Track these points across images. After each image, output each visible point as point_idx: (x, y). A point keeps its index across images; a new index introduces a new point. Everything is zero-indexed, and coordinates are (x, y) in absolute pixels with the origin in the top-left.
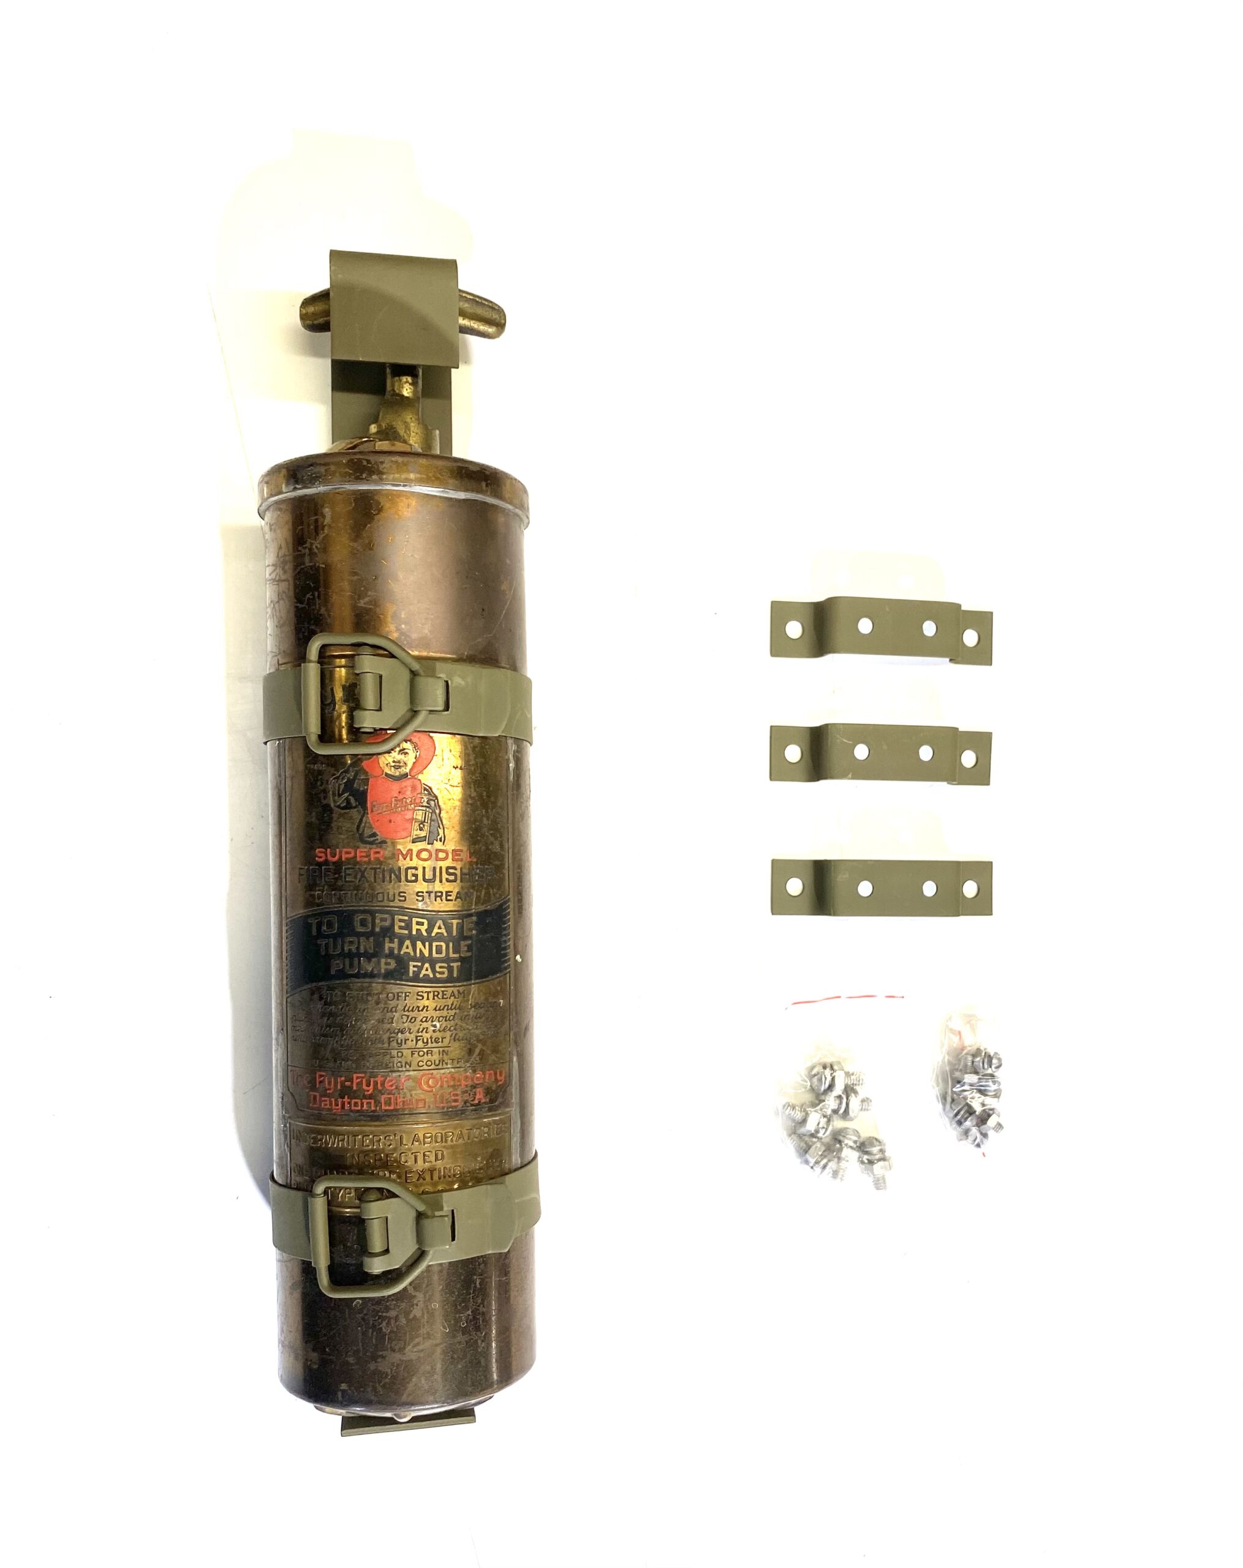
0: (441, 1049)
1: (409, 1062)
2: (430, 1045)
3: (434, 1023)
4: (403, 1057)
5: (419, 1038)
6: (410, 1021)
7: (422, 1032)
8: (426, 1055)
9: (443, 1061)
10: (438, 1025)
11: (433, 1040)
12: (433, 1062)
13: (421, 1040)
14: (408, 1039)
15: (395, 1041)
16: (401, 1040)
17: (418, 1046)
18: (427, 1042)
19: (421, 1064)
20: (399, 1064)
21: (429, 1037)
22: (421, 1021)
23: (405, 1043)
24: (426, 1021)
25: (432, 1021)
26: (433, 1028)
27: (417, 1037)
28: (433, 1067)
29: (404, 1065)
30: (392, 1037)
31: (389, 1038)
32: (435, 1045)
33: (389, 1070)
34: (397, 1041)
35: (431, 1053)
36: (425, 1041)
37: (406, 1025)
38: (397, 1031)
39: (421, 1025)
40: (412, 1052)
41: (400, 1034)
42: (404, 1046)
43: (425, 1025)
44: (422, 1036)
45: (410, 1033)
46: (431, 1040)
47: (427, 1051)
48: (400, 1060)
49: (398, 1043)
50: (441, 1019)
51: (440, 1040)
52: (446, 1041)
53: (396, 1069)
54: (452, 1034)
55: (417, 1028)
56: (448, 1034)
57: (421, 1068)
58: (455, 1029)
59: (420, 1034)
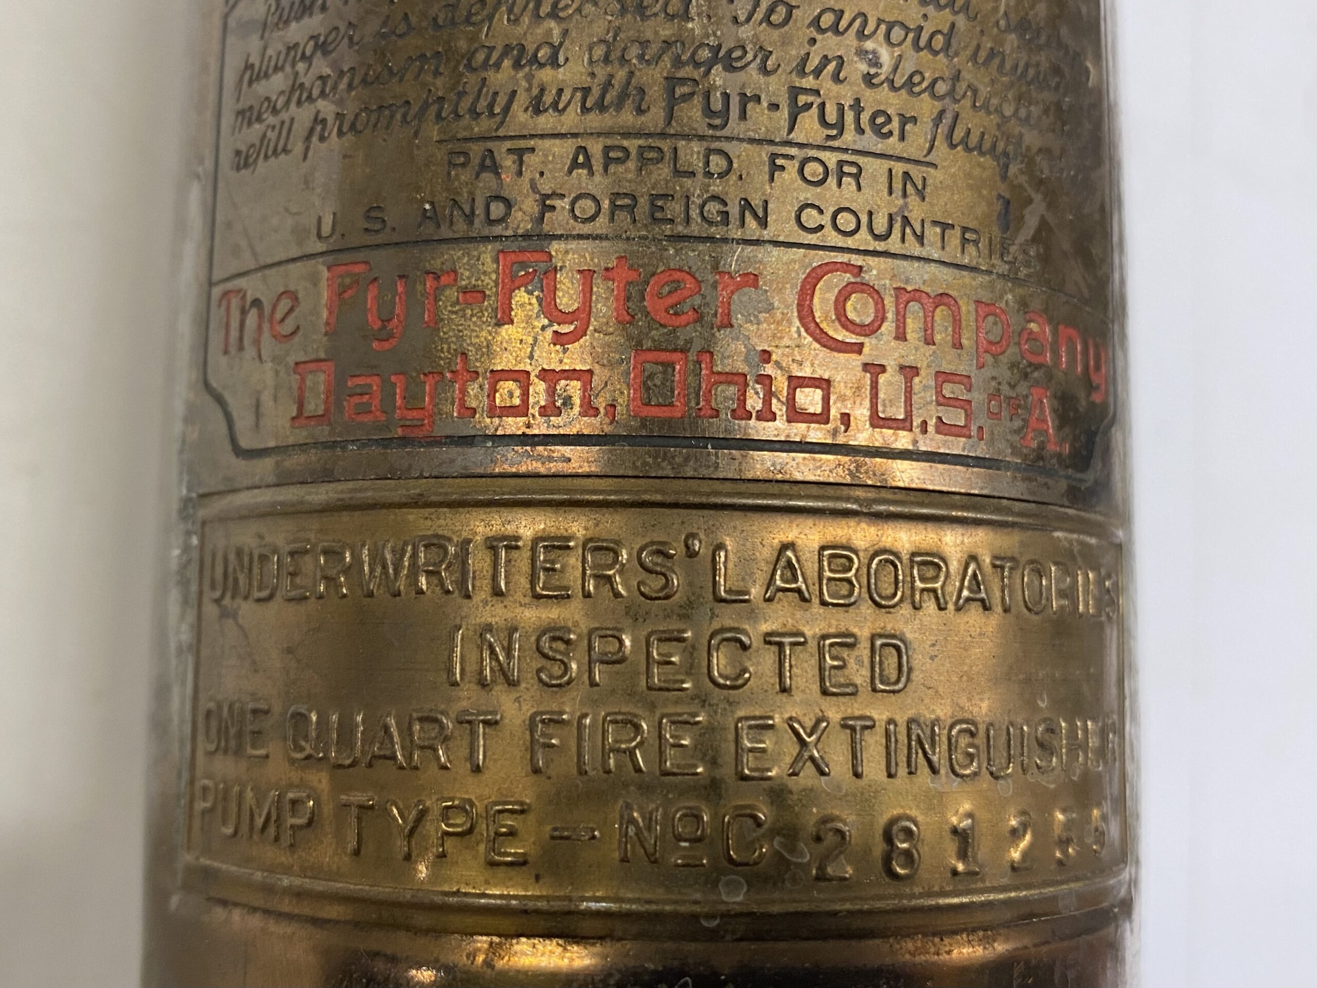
0: (899, 168)
1: (756, 202)
2: (849, 137)
3: (869, 45)
4: (733, 178)
5: (802, 99)
6: (767, 19)
7: (817, 72)
8: (832, 181)
9: (906, 221)
10: (886, 56)
11: (865, 117)
12: (864, 219)
13: (815, 110)
14: (757, 99)
15: (697, 100)
16: (726, 97)
17: (798, 136)
18: (840, 126)
19: (811, 218)
20: (713, 208)
21: (847, 104)
22: (816, 23)
23: (743, 116)
24: (835, 29)
25: (861, 35)
26: (863, 67)
27: (795, 92)
28: (863, 239)
29: (734, 210)
30: (683, 81)
31: (672, 82)
32: (869, 141)
33: (667, 229)
34: (707, 96)
35: (857, 177)
36: (831, 117)
37: (746, 32)
38: (705, 54)
39: (813, 41)
40: (773, 156)
41: (718, 69)
42: (734, 126)
43: (829, 44)
44: (817, 92)
45: (764, 70)
46: (858, 120)
47: (841, 163)
48: (716, 187)
49: (708, 111)
50: (897, 34)
51: (895, 125)
52: (918, 137)
53: (696, 228)
54: (942, 113)
55: (795, 52)
56: (926, 107)
57: (812, 239)
58: (951, 92)
59: (809, 82)
